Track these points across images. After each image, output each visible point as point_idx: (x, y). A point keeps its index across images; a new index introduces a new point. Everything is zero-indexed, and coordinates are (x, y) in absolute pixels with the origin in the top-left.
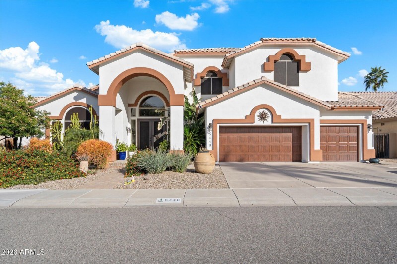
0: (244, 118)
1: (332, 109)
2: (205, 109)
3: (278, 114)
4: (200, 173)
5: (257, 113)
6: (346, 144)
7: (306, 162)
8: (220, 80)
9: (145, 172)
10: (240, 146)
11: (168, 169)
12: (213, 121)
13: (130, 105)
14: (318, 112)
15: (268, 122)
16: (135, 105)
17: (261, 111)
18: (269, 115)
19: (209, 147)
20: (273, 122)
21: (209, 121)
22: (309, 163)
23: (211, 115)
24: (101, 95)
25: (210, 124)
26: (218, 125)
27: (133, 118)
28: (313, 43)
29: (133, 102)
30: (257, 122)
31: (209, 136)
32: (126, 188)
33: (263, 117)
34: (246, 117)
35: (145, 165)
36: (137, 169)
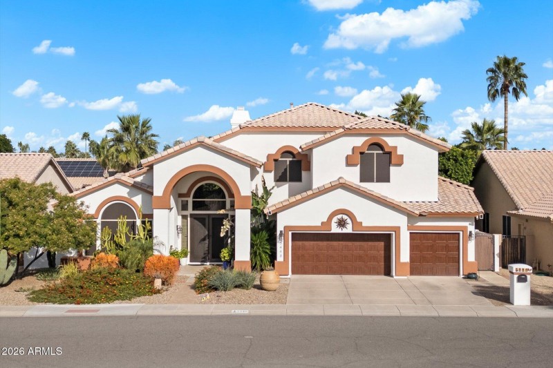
0: (320, 225)
1: (421, 215)
2: (275, 215)
3: (359, 220)
4: (265, 290)
5: (335, 219)
6: (444, 254)
7: (392, 277)
8: (299, 162)
9: (216, 289)
10: (317, 255)
11: (236, 287)
12: (285, 227)
13: (180, 195)
14: (405, 218)
15: (349, 229)
16: (187, 195)
17: (340, 216)
18: (349, 221)
19: (280, 258)
20: (353, 230)
21: (280, 228)
22: (395, 277)
23: (283, 222)
24: (156, 197)
25: (281, 232)
26: (290, 233)
27: (185, 213)
28: (406, 132)
29: (185, 191)
30: (335, 229)
31: (280, 246)
32: (205, 303)
33: (342, 223)
34: (322, 223)
35: (217, 283)
36: (210, 287)
